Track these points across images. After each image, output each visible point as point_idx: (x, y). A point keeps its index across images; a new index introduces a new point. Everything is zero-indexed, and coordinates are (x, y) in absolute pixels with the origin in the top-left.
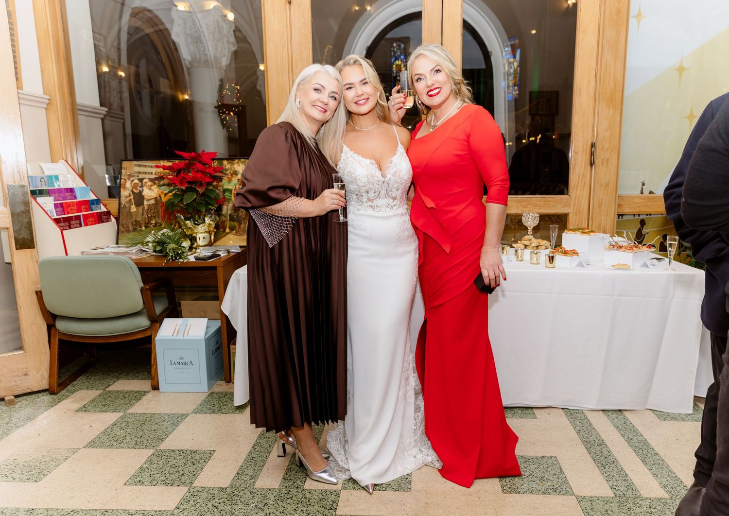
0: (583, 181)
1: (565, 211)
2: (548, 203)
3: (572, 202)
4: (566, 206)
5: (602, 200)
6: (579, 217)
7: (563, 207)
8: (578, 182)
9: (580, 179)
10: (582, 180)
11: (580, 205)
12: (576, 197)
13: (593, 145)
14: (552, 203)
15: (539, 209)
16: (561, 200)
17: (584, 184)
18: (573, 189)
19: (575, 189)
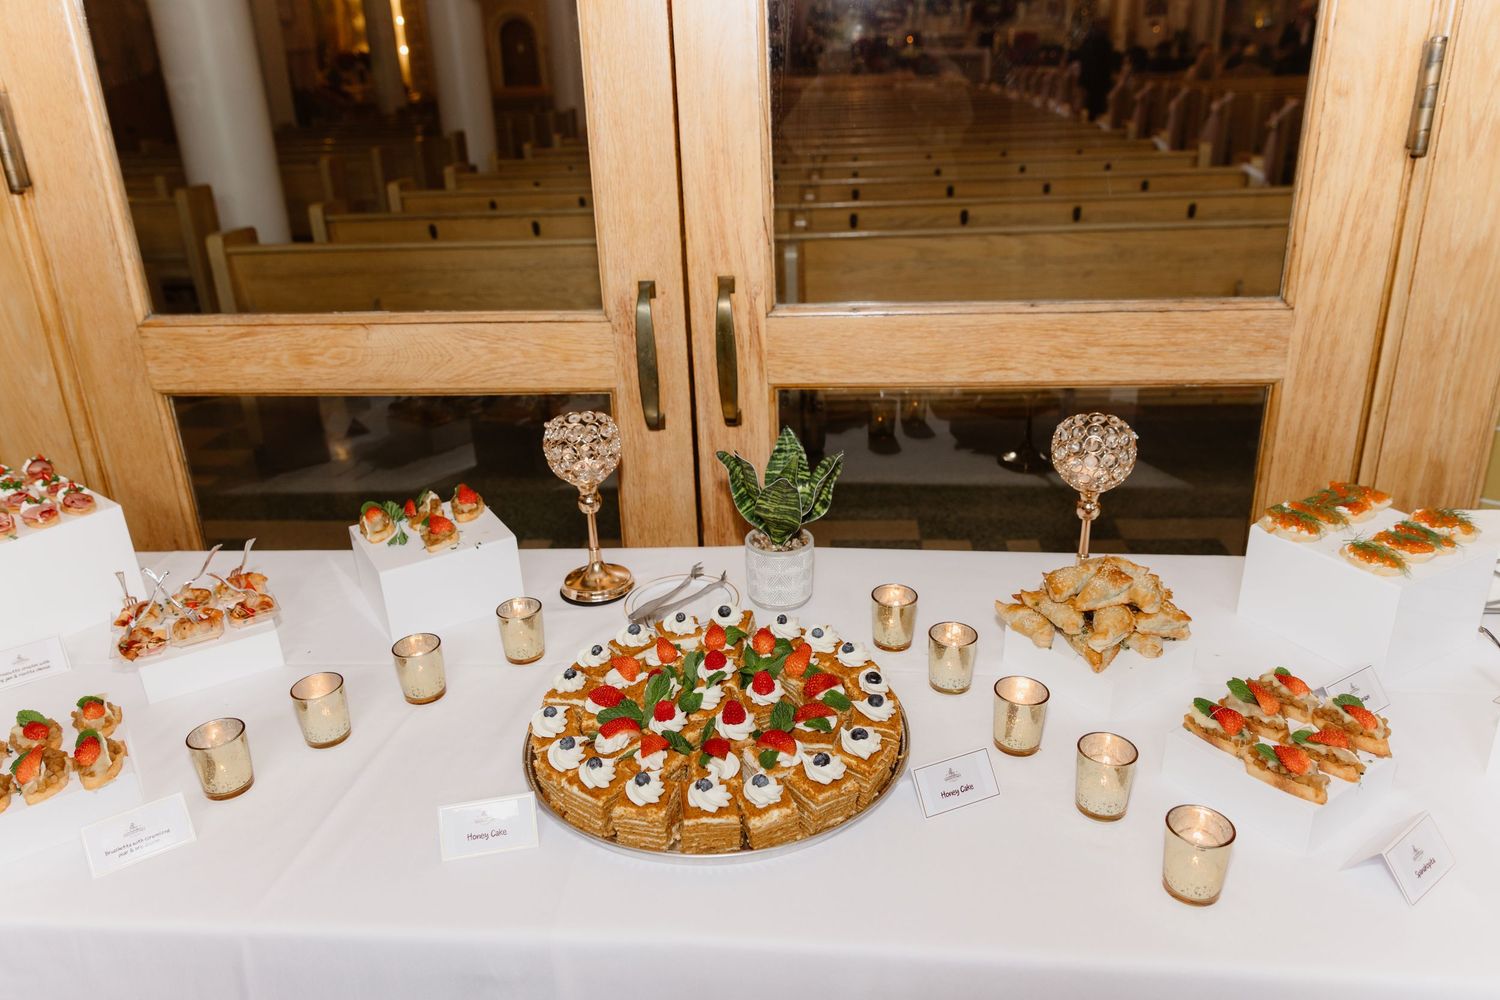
0: (1360, 235)
1: (1256, 371)
2: (1181, 337)
3: (1296, 335)
4: (1267, 348)
5: (1445, 322)
6: (1325, 397)
7: (1250, 353)
8: (1338, 235)
9: (1348, 222)
10: (1355, 227)
11: (1335, 343)
12: (1316, 308)
13: (1432, 56)
14: (1201, 336)
15: (1138, 364)
16: (1247, 321)
17: (1365, 246)
18: (1309, 270)
19: (1317, 270)
